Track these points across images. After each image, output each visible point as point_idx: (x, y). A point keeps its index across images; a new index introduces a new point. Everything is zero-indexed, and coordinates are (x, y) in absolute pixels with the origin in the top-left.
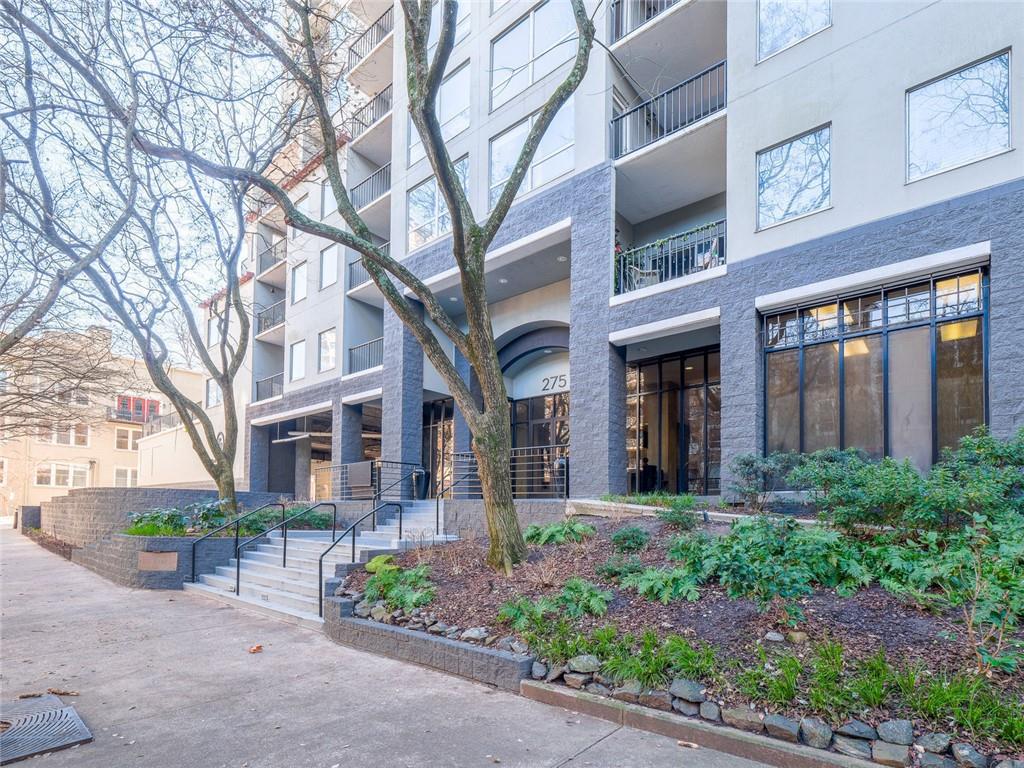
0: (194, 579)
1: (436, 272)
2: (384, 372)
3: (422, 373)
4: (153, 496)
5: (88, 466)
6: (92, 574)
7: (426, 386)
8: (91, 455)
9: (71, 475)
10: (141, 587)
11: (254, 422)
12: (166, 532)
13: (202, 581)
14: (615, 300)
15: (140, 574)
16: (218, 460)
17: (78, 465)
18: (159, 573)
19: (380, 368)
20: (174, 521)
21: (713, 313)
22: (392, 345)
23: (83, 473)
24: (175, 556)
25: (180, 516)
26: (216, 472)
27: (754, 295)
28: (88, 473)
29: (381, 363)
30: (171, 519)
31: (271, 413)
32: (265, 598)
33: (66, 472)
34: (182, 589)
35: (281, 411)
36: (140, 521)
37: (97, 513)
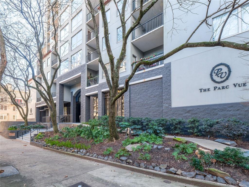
0: (18, 137)
1: (64, 80)
2: (56, 98)
3: (63, 98)
4: (14, 123)
5: (7, 115)
6: (3, 137)
7: (64, 101)
8: (8, 112)
9: (4, 117)
10: (9, 139)
11: (37, 106)
12: (14, 130)
13: (19, 138)
14: (86, 88)
15: (9, 136)
16: (24, 116)
17: (5, 115)
18: (12, 136)
19: (56, 97)
20: (15, 128)
21: (97, 92)
22: (58, 93)
23: (6, 116)
24: (15, 133)
25: (16, 127)
26: (24, 118)
27: (101, 89)
28: (7, 116)
29: (56, 96)
30: (15, 127)
31: (39, 105)
32: (26, 140)
33: (3, 116)
34: (16, 139)
35: (41, 104)
36: (10, 127)
37: (5, 126)
